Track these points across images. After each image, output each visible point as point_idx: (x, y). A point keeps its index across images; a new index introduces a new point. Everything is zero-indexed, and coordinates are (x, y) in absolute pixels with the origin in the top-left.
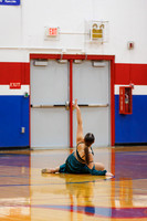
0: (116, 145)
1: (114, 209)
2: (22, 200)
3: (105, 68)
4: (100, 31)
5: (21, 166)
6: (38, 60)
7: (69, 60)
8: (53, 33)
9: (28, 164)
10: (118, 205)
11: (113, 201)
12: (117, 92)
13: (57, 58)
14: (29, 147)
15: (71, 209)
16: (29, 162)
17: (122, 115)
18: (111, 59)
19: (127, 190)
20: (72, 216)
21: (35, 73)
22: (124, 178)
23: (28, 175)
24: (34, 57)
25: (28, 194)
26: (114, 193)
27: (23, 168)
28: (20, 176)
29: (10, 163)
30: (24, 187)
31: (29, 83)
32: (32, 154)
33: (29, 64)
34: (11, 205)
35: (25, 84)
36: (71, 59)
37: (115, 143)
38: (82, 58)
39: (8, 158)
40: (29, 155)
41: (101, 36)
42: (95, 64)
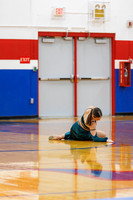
0: (116, 114)
1: (114, 172)
2: (31, 164)
3: (106, 45)
4: (102, 11)
5: (30, 133)
6: (45, 37)
7: (74, 38)
8: (59, 13)
9: (36, 132)
10: (118, 168)
11: (113, 165)
12: (117, 66)
13: (63, 35)
14: (37, 116)
15: (76, 172)
16: (37, 129)
17: (122, 87)
18: (112, 36)
19: (126, 155)
20: (76, 179)
21: (43, 49)
22: (123, 145)
23: (37, 142)
24: (42, 35)
25: (37, 159)
26: (114, 158)
27: (32, 135)
28: (30, 142)
29: (21, 131)
30: (33, 152)
31: (37, 58)
32: (40, 122)
33: (37, 41)
34: (22, 168)
35: (34, 59)
36: (75, 36)
37: (115, 112)
38: (86, 35)
39: (18, 126)
40: (37, 124)
41: (103, 16)
42: (98, 41)
